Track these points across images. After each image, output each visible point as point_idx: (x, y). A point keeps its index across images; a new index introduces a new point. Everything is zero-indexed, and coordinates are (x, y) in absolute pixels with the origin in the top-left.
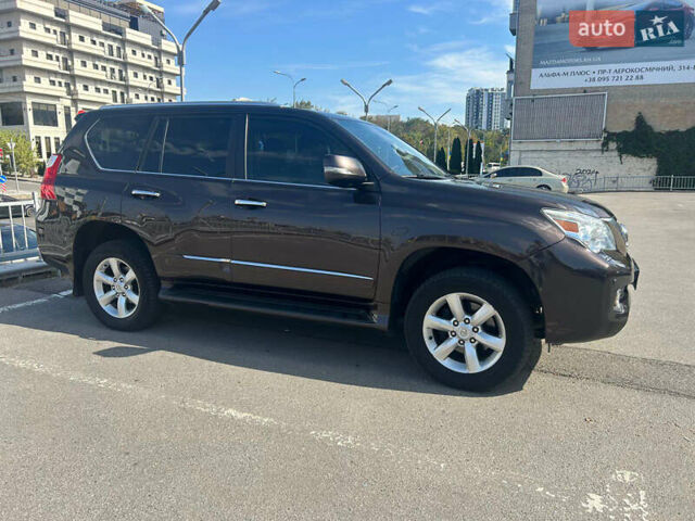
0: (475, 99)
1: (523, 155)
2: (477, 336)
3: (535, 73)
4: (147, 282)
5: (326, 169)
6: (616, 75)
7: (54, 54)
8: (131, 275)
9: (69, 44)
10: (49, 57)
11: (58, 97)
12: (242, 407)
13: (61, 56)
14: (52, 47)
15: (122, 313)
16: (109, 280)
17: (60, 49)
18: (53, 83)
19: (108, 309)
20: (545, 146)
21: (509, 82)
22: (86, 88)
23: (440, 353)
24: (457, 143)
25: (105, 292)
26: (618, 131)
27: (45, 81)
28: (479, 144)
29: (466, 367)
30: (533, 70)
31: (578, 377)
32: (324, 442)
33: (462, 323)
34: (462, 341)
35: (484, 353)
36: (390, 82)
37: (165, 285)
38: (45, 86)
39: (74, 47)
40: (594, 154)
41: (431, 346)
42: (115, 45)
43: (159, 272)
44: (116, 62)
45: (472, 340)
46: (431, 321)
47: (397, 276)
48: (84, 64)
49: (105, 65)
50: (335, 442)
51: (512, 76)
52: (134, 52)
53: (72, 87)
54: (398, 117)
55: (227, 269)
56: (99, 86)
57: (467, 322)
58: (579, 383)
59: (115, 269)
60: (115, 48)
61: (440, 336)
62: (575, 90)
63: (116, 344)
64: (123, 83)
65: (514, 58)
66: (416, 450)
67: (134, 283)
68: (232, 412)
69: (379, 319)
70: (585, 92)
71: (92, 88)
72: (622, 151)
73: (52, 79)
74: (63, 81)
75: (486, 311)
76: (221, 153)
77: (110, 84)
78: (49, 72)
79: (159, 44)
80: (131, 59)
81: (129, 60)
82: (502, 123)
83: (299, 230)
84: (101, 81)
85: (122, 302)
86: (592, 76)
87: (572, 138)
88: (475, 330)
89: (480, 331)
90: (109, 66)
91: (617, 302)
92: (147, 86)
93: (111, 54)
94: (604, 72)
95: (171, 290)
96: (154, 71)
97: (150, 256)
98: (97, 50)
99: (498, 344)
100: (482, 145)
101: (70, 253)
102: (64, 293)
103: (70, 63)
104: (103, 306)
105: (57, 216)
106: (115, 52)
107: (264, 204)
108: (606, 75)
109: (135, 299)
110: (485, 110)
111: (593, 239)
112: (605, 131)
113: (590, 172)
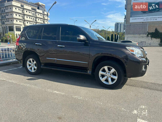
0: (117, 25)
1: (128, 38)
2: (111, 76)
3: (131, 18)
4: (38, 64)
5: (77, 38)
6: (150, 19)
7: (21, 15)
8: (35, 62)
9: (24, 13)
10: (19, 16)
11: (21, 25)
12: (58, 91)
13: (22, 16)
14: (20, 14)
15: (33, 71)
16: (30, 64)
17: (22, 14)
18: (20, 22)
19: (30, 70)
20: (133, 36)
21: (125, 21)
22: (27, 23)
23: (103, 80)
24: (112, 35)
25: (29, 66)
26: (151, 32)
27: (18, 21)
28: (117, 35)
29: (109, 83)
30: (130, 18)
31: (135, 86)
32: (75, 98)
33: (108, 73)
34: (108, 77)
35: (113, 80)
36: (96, 21)
37: (42, 65)
38: (18, 22)
39: (25, 13)
40: (145, 38)
41: (101, 78)
42: (34, 13)
43: (41, 62)
44: (34, 17)
45: (110, 77)
46: (101, 73)
47: (93, 62)
48: (27, 17)
49: (32, 17)
50: (78, 98)
51: (125, 19)
52: (38, 15)
53: (24, 23)
54: (99, 29)
55: (56, 61)
56: (30, 22)
57: (109, 73)
58: (135, 87)
59: (32, 61)
60: (34, 14)
61: (103, 76)
62: (140, 23)
63: (31, 78)
64: (36, 22)
65: (126, 15)
66: (96, 100)
67: (35, 64)
68: (56, 92)
69: (89, 72)
70: (143, 23)
71: (29, 23)
72: (152, 37)
73: (20, 21)
74: (22, 21)
75: (113, 70)
76: (55, 36)
77: (33, 22)
78: (19, 19)
79: (44, 13)
80: (38, 16)
81: (37, 16)
82: (123, 31)
83: (74, 53)
84: (31, 21)
85: (33, 68)
86: (145, 19)
87: (140, 34)
88: (111, 74)
89: (112, 75)
90: (33, 18)
91: (143, 68)
92: (41, 22)
93: (33, 15)
94: (147, 18)
95: (43, 66)
96: (43, 19)
97: (39, 59)
98: (30, 14)
99: (116, 78)
100: (118, 36)
101: (22, 58)
102: (21, 67)
103: (24, 17)
104: (29, 69)
105: (19, 50)
106: (34, 15)
107: (64, 46)
108: (148, 19)
109: (36, 68)
110: (119, 27)
111: (138, 54)
112: (148, 32)
113: (144, 42)
